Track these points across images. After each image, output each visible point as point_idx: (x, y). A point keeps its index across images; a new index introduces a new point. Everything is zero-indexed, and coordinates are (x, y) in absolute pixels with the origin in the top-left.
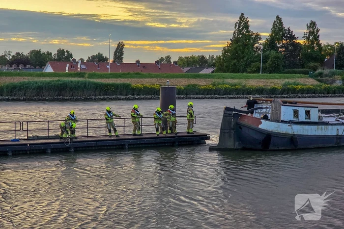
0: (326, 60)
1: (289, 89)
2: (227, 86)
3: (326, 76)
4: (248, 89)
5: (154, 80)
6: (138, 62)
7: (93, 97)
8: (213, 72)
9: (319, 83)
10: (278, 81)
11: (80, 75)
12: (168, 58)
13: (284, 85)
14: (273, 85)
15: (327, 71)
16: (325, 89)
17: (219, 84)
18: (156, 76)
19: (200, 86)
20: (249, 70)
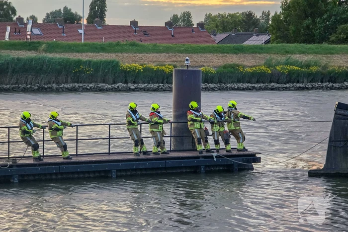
4: (330, 73)
5: (162, 57)
6: (134, 23)
7: (55, 86)
8: (267, 42)
11: (31, 46)
12: (187, 17)
17: (279, 64)
18: (167, 50)
19: (244, 67)
20: (333, 38)
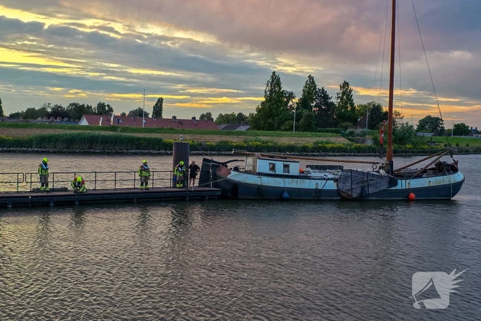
0: (359, 120)
1: (320, 148)
2: (259, 143)
3: (358, 135)
4: (279, 147)
5: (188, 137)
7: (125, 151)
8: (248, 129)
9: (350, 142)
10: (309, 140)
11: (113, 128)
12: (209, 115)
13: (316, 143)
14: (304, 143)
15: (359, 131)
16: (356, 148)
17: (251, 141)
18: (190, 133)
19: (231, 143)
20: (282, 128)
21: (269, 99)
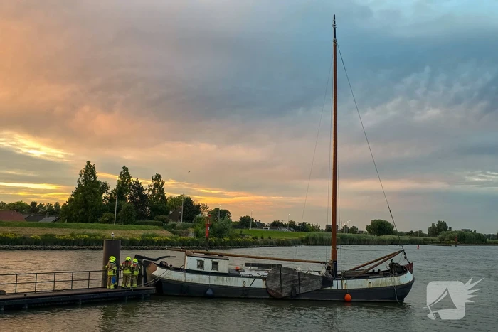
0: (171, 212)
1: (148, 241)
2: (87, 236)
3: (179, 228)
8: (55, 221)
9: (173, 235)
13: (143, 236)
14: (131, 236)
15: (180, 223)
16: (181, 241)
19: (58, 236)
20: (100, 220)
21: (80, 189)
